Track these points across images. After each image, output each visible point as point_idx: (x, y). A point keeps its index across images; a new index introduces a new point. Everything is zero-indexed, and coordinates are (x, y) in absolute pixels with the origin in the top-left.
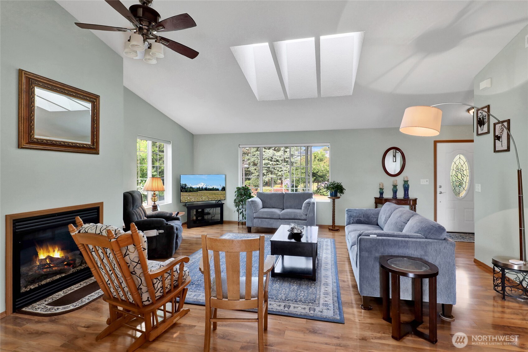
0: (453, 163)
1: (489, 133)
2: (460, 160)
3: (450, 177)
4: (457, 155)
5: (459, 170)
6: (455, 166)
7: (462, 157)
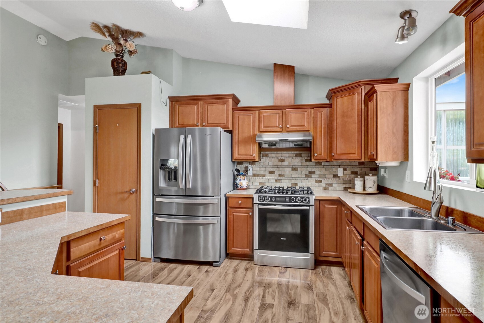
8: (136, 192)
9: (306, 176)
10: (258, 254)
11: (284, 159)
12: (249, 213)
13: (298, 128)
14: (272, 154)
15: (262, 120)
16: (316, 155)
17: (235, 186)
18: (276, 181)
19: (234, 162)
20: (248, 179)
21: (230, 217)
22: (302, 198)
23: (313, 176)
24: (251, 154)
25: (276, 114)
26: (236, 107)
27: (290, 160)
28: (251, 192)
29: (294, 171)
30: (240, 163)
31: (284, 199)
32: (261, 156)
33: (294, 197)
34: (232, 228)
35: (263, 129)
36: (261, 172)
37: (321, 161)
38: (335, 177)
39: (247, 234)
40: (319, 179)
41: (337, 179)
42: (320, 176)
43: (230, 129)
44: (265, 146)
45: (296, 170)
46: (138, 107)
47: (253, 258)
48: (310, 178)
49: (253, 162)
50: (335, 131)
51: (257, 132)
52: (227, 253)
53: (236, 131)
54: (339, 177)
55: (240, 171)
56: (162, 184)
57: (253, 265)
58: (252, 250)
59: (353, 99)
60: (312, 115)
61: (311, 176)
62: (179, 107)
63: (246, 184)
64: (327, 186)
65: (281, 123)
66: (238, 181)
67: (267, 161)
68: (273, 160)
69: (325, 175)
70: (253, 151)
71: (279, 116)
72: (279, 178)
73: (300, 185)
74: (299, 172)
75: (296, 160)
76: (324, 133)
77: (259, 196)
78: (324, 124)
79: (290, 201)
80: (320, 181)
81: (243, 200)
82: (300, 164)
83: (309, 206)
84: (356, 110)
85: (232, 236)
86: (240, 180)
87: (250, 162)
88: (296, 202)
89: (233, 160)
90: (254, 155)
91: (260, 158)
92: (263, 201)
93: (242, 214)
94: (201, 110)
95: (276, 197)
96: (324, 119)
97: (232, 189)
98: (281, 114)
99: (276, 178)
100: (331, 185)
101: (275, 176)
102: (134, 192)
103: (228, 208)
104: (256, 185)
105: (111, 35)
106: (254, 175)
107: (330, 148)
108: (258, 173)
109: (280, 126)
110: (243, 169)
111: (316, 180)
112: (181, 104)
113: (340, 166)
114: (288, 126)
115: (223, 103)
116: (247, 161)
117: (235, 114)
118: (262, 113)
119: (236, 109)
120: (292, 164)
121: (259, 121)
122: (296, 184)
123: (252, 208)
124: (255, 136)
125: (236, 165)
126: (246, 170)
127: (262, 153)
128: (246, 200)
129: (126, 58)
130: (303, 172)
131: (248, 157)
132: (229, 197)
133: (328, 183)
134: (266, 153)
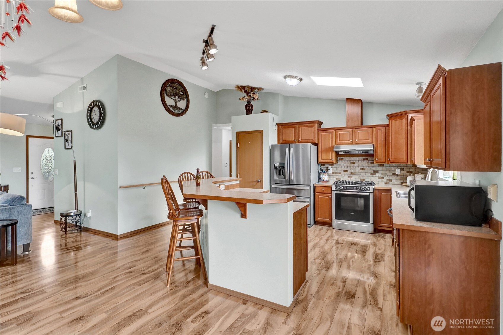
0: (43, 154)
1: (62, 137)
2: (49, 152)
3: (41, 165)
4: (46, 148)
5: (49, 160)
6: (45, 157)
7: (50, 149)
8: (261, 181)
9: (372, 174)
10: (336, 222)
11: (355, 162)
12: (329, 197)
13: (364, 141)
14: (346, 159)
15: (338, 137)
16: (377, 159)
17: (320, 180)
18: (349, 177)
19: (319, 164)
20: (329, 175)
21: (317, 199)
22: (365, 187)
23: (377, 174)
24: (331, 159)
25: (348, 132)
26: (320, 128)
27: (359, 163)
28: (331, 184)
29: (362, 171)
30: (323, 164)
31: (352, 188)
32: (338, 160)
33: (359, 187)
34: (318, 205)
35: (338, 142)
36: (338, 171)
37: (383, 164)
38: (394, 175)
39: (328, 210)
40: (381, 176)
41: (396, 176)
42: (382, 174)
43: (316, 143)
44: (341, 153)
45: (364, 170)
46: (261, 132)
47: (332, 225)
48: (374, 176)
49: (332, 164)
50: (391, 144)
51: (334, 144)
52: (315, 221)
53: (320, 144)
54: (397, 175)
55: (323, 170)
56: (275, 177)
57: (332, 229)
58: (331, 219)
59: (402, 122)
60: (374, 132)
61: (375, 174)
62: (283, 130)
63: (327, 178)
64: (388, 181)
65: (351, 138)
66: (322, 177)
67: (343, 163)
68: (346, 163)
69: (386, 173)
70: (332, 157)
71: (350, 134)
72: (351, 175)
73: (367, 180)
74: (366, 171)
75: (364, 163)
76: (383, 144)
77: (336, 186)
78: (383, 138)
79: (356, 189)
80: (383, 178)
81: (325, 188)
82: (367, 165)
83: (370, 193)
84: (404, 130)
85: (318, 210)
86: (323, 176)
87: (330, 164)
88: (360, 190)
89: (318, 163)
90: (333, 159)
91: (337, 161)
92: (338, 189)
93: (325, 197)
94: (297, 131)
95: (347, 186)
96: (383, 135)
97: (318, 182)
98: (351, 133)
99: (349, 175)
100: (391, 180)
101: (348, 174)
102: (259, 182)
103: (315, 193)
104: (334, 179)
105: (245, 91)
106: (333, 173)
107: (387, 154)
108: (336, 171)
109: (351, 140)
110: (325, 169)
111: (379, 177)
112: (284, 128)
113: (398, 167)
114: (356, 140)
115: (312, 126)
116: (328, 163)
117: (319, 133)
118: (338, 132)
119: (320, 130)
120: (361, 165)
121: (336, 137)
122: (364, 180)
123: (331, 193)
124: (333, 147)
125: (320, 166)
126: (327, 169)
127: (338, 157)
128: (327, 188)
129: (253, 103)
130: (369, 171)
131: (329, 161)
132: (316, 186)
133: (388, 179)
134: (342, 157)
